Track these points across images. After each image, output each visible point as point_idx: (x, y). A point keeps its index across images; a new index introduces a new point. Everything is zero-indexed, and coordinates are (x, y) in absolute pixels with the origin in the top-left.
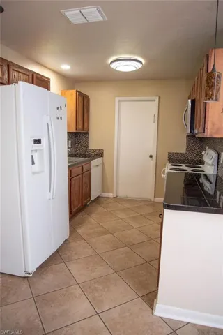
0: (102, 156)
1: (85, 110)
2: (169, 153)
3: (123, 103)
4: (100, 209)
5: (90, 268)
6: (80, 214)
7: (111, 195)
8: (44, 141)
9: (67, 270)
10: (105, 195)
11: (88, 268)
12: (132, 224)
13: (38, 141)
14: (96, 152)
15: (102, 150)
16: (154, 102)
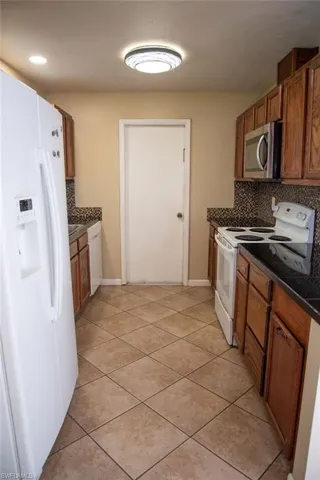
0: (100, 219)
2: (209, 210)
3: (131, 129)
4: (109, 309)
5: (142, 437)
7: (118, 282)
8: (37, 204)
9: (99, 451)
10: (108, 282)
11: (137, 438)
12: (173, 330)
13: (25, 205)
14: (89, 213)
15: (99, 209)
16: (182, 129)
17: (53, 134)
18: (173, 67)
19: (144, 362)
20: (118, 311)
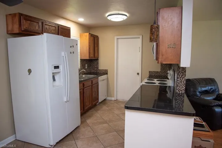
0: (107, 74)
1: (96, 45)
2: (150, 72)
3: (120, 40)
6: (91, 111)
7: (113, 99)
8: (61, 67)
9: (75, 144)
10: (109, 98)
11: (88, 144)
13: (57, 67)
14: (103, 71)
15: (107, 70)
16: (139, 39)
17: (71, 47)
18: (125, 19)
19: (105, 125)
20: (107, 108)
